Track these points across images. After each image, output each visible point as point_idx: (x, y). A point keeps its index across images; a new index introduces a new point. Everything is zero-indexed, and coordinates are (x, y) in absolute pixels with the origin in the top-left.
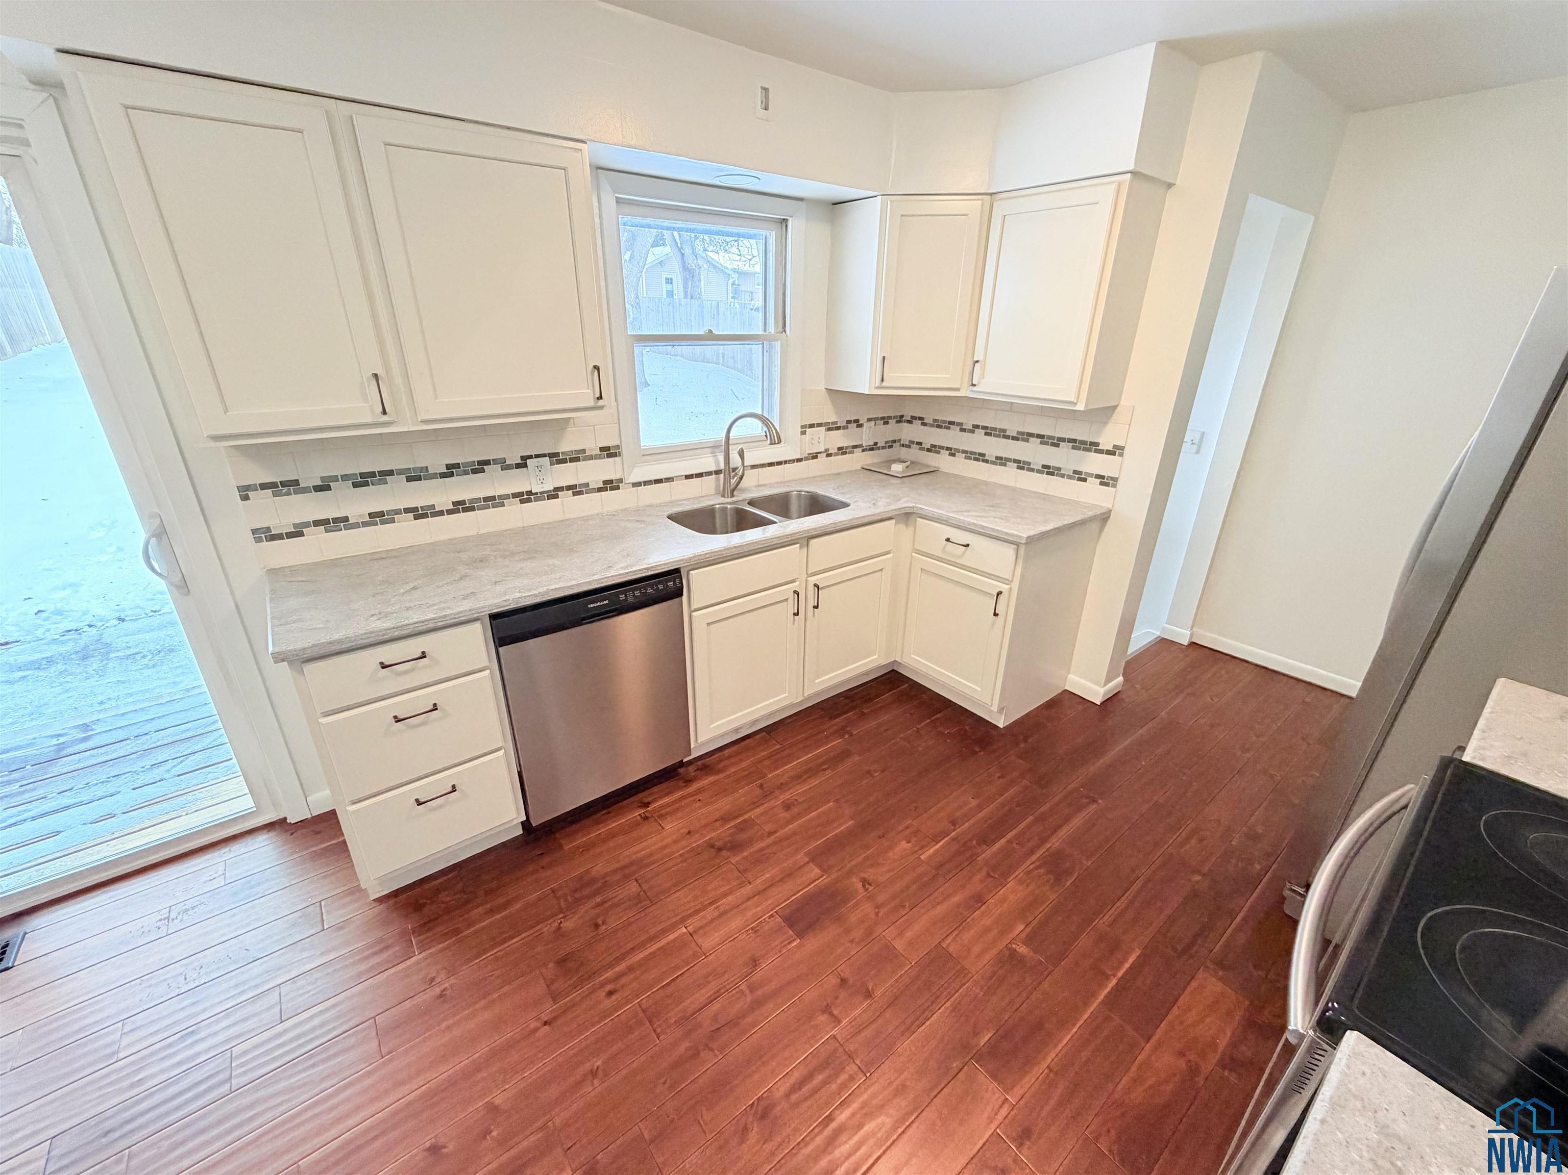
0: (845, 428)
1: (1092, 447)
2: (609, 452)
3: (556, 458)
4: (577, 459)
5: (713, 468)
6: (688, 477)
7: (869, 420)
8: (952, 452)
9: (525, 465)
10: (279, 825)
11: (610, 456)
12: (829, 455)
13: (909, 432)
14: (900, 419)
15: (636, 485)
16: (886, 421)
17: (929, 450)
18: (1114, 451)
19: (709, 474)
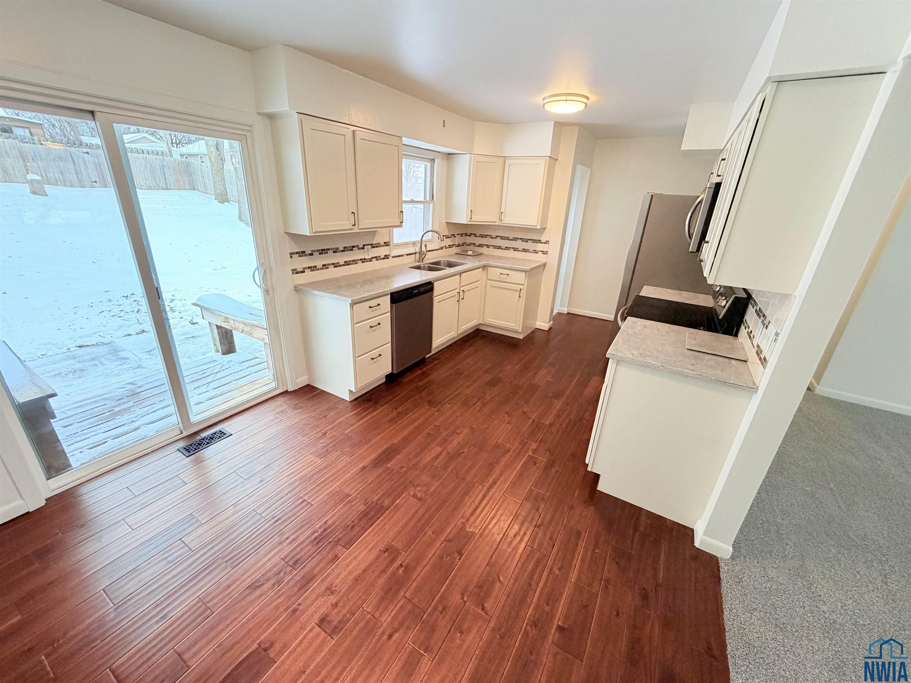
0: (451, 237)
1: (539, 241)
2: (387, 244)
3: (373, 246)
4: (377, 247)
5: (414, 252)
6: (407, 255)
7: (457, 235)
8: (488, 246)
9: (363, 248)
10: (286, 393)
11: (387, 245)
12: (446, 248)
13: (469, 240)
14: (466, 235)
15: (393, 257)
16: (462, 235)
17: (478, 246)
18: (547, 242)
19: (413, 254)
